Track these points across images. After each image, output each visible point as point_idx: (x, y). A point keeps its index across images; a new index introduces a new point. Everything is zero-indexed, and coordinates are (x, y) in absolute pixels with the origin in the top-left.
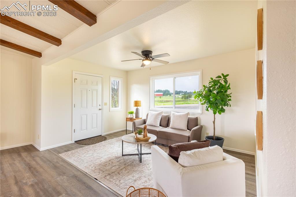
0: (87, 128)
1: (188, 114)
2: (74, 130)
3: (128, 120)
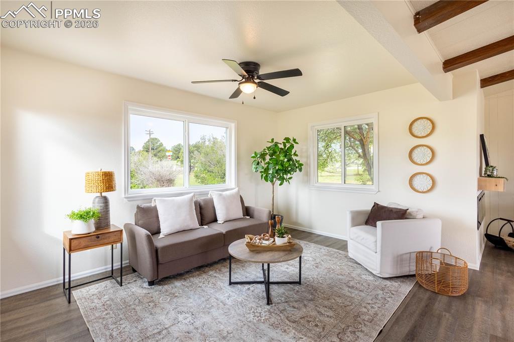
3: (75, 244)
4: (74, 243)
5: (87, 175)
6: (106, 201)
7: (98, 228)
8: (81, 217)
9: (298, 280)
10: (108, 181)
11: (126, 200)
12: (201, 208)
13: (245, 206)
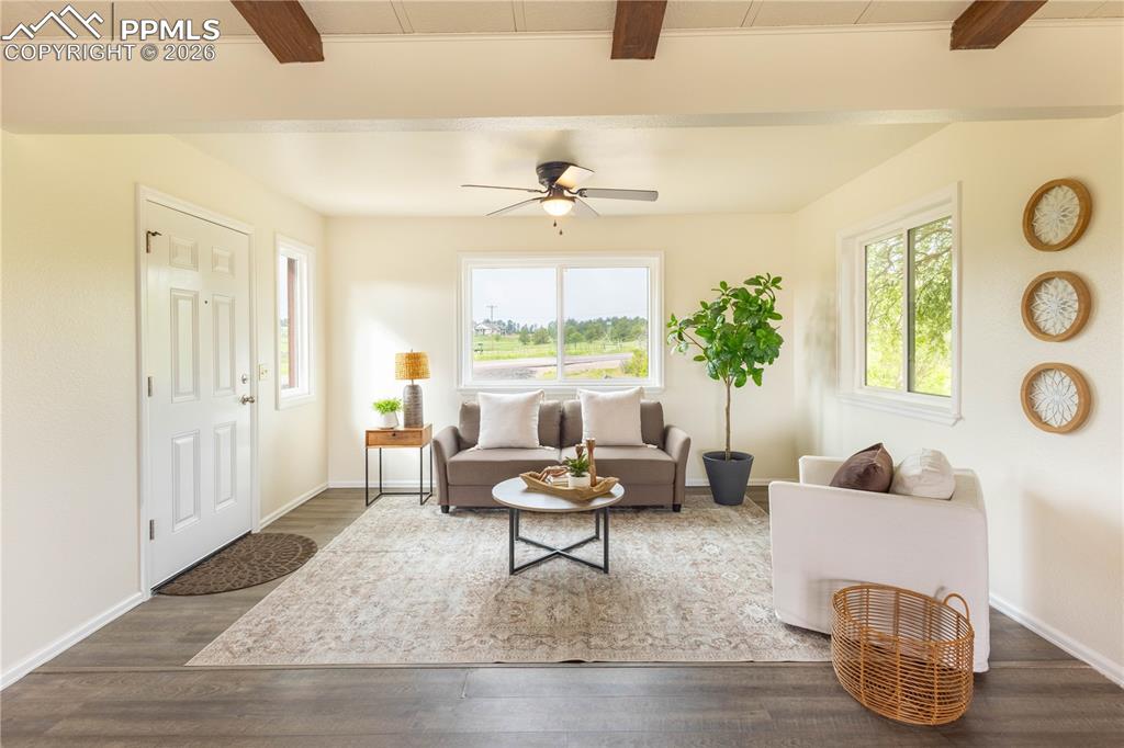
0: (197, 508)
1: (640, 393)
2: (151, 523)
3: (375, 438)
4: (373, 436)
6: (415, 390)
7: (408, 424)
8: (379, 407)
10: (414, 365)
11: (459, 393)
12: (563, 417)
13: (665, 424)
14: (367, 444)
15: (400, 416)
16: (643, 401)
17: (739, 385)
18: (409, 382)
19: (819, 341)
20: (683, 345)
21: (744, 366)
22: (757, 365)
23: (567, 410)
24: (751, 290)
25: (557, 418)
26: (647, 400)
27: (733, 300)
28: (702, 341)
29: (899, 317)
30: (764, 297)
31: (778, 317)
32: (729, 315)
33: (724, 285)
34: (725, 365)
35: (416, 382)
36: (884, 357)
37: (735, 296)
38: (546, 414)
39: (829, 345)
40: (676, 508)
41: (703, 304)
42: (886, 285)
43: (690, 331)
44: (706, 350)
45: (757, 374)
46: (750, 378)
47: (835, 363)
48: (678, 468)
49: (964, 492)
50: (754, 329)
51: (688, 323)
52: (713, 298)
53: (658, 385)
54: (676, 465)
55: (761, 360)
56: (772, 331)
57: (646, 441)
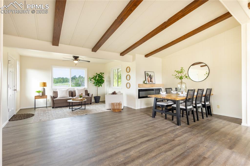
4: (36, 97)
5: (40, 83)
6: (44, 89)
7: (42, 95)
8: (37, 92)
9: (84, 108)
10: (44, 84)
11: (51, 90)
12: (72, 92)
13: (88, 93)
14: (35, 98)
15: (41, 93)
16: (85, 89)
17: (99, 87)
18: (43, 87)
19: (108, 81)
20: (91, 81)
21: (99, 84)
22: (101, 84)
23: (73, 91)
24: (100, 74)
25: (71, 93)
26: (86, 89)
27: (98, 76)
28: (94, 81)
29: (117, 78)
30: (102, 75)
31: (104, 78)
32: (97, 78)
33: (97, 73)
34: (97, 84)
35: (44, 87)
36: (115, 84)
37: (98, 75)
38: (69, 92)
39: (109, 82)
40: (91, 104)
41: (94, 76)
42: (115, 74)
43: (92, 80)
44: (94, 82)
45: (101, 85)
46: (100, 86)
47: (110, 84)
48: (91, 98)
49: (122, 94)
50: (101, 79)
51: (92, 78)
52: (95, 75)
53: (87, 87)
54: (91, 97)
55: (102, 83)
56: (103, 80)
57: (86, 95)
